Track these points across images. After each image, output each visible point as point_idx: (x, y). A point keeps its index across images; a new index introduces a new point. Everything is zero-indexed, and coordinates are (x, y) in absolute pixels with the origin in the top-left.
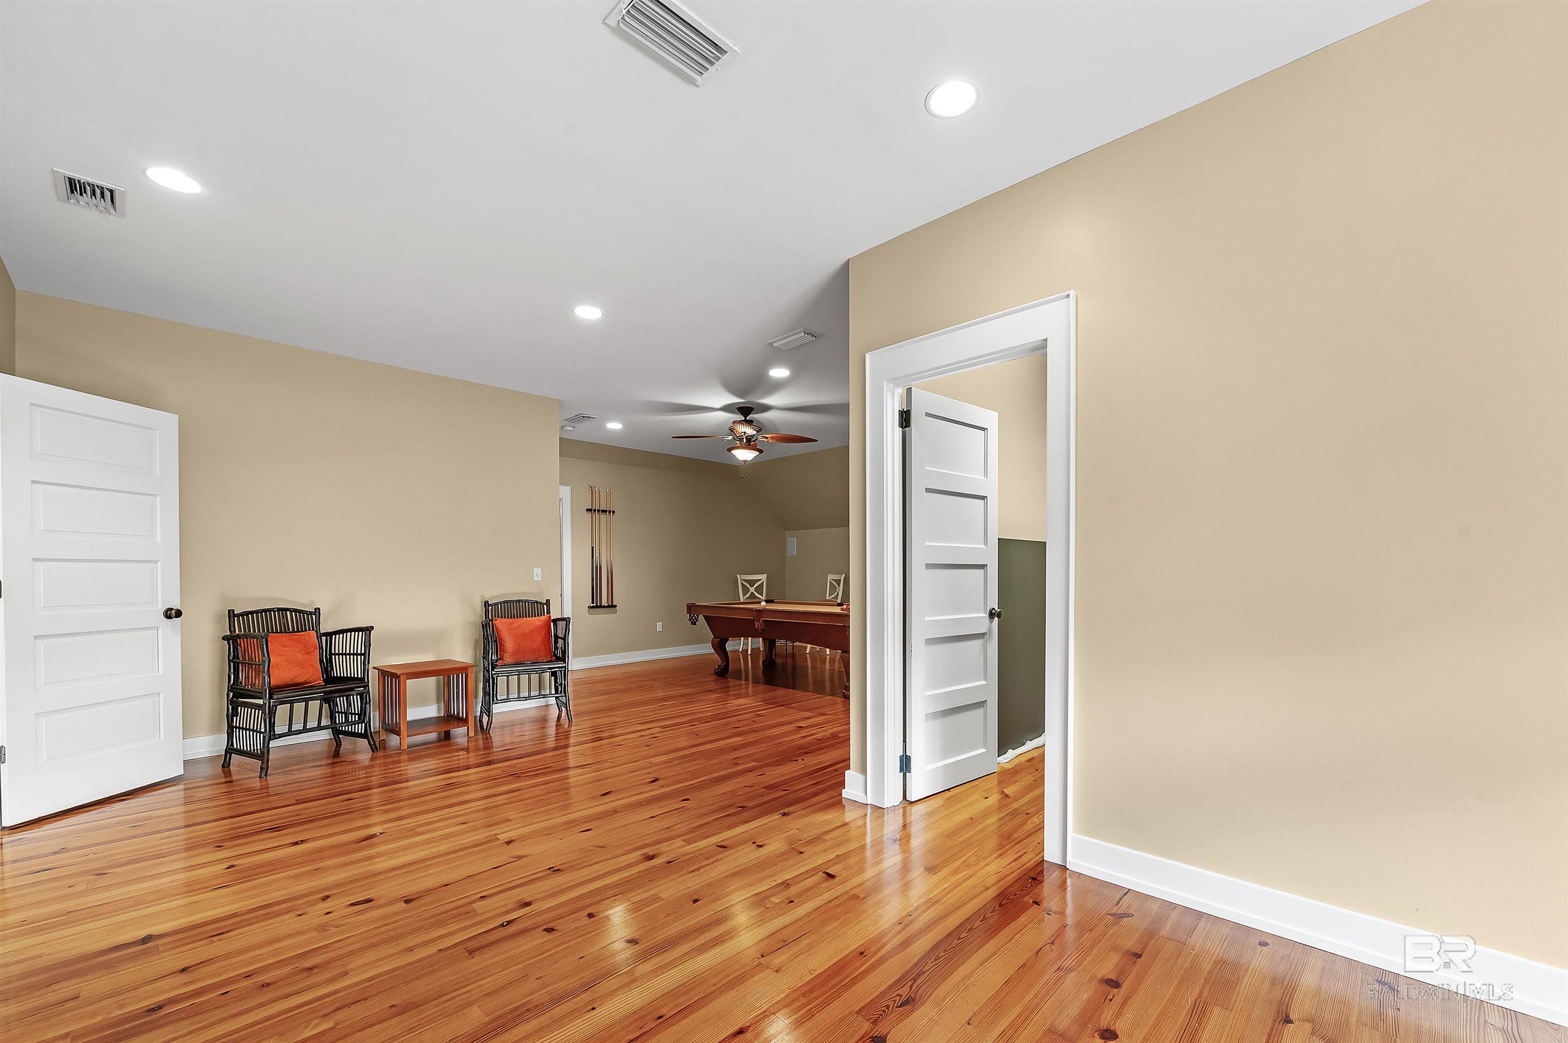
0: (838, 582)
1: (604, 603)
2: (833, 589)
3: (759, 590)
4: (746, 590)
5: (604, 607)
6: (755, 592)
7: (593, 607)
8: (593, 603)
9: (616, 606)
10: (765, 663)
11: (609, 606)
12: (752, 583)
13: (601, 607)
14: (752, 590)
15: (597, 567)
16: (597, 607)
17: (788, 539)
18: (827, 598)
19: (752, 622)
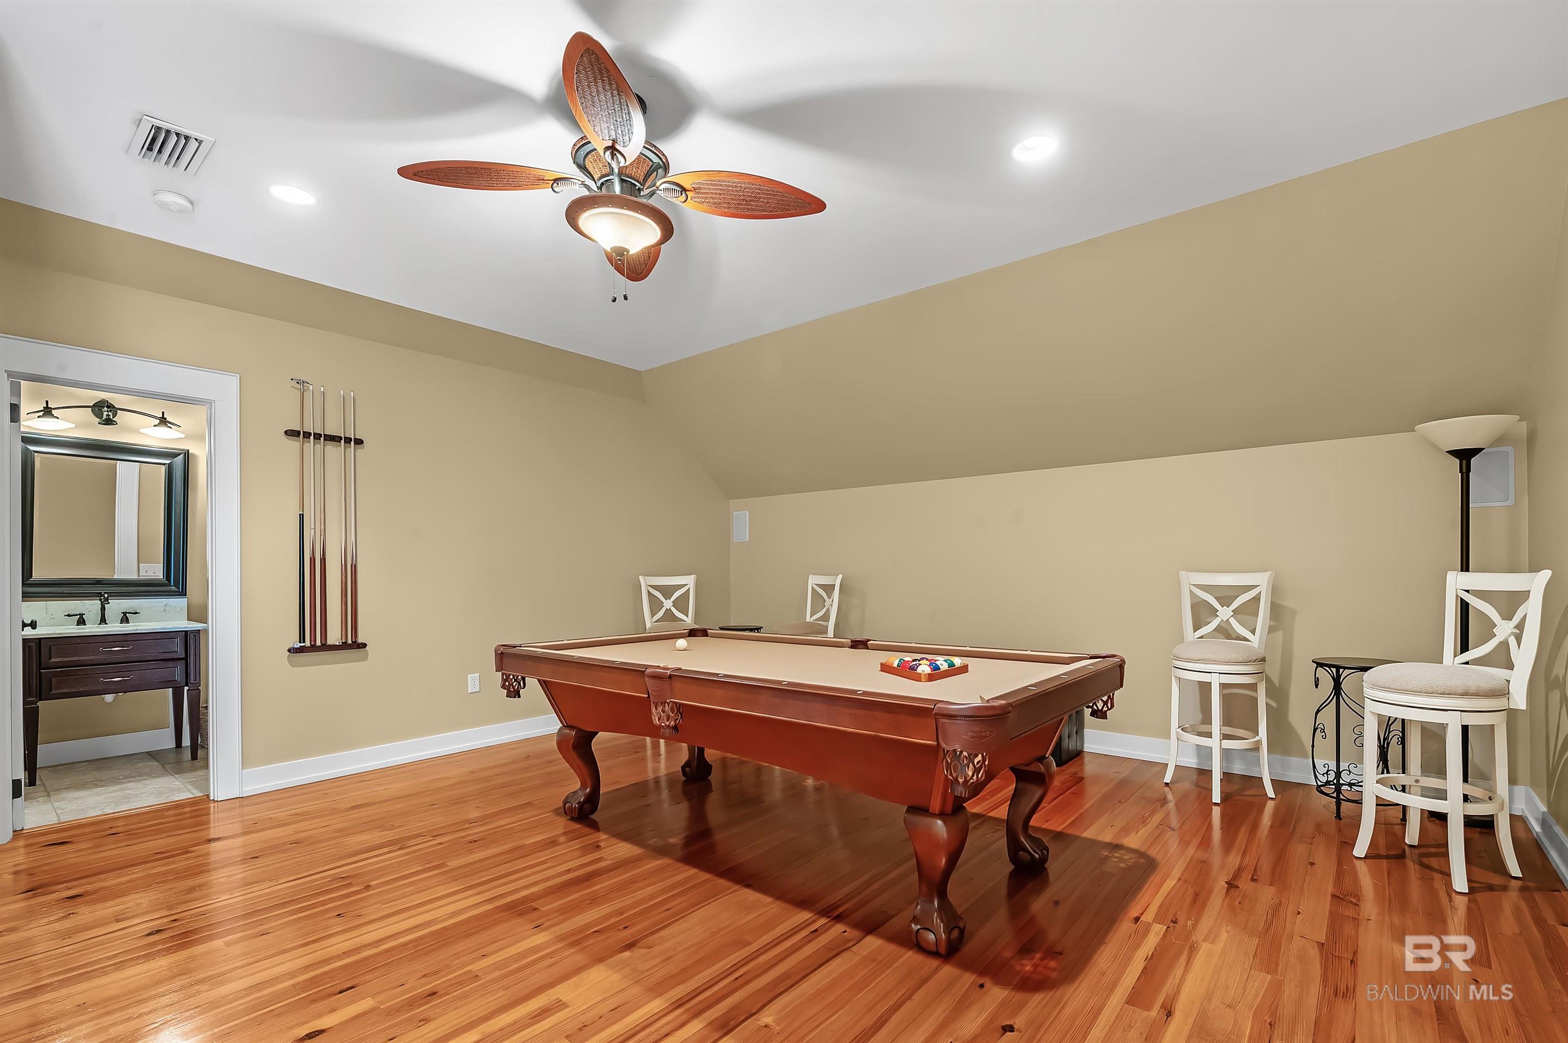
0: (829, 589)
1: (334, 637)
2: (818, 601)
3: (682, 604)
4: (655, 605)
5: (334, 648)
6: (673, 609)
7: (301, 650)
8: (302, 638)
9: (364, 645)
10: (687, 769)
11: (344, 646)
12: (667, 591)
13: (325, 647)
14: (668, 604)
15: (313, 560)
16: (313, 648)
17: (735, 513)
18: (808, 620)
19: (645, 704)
